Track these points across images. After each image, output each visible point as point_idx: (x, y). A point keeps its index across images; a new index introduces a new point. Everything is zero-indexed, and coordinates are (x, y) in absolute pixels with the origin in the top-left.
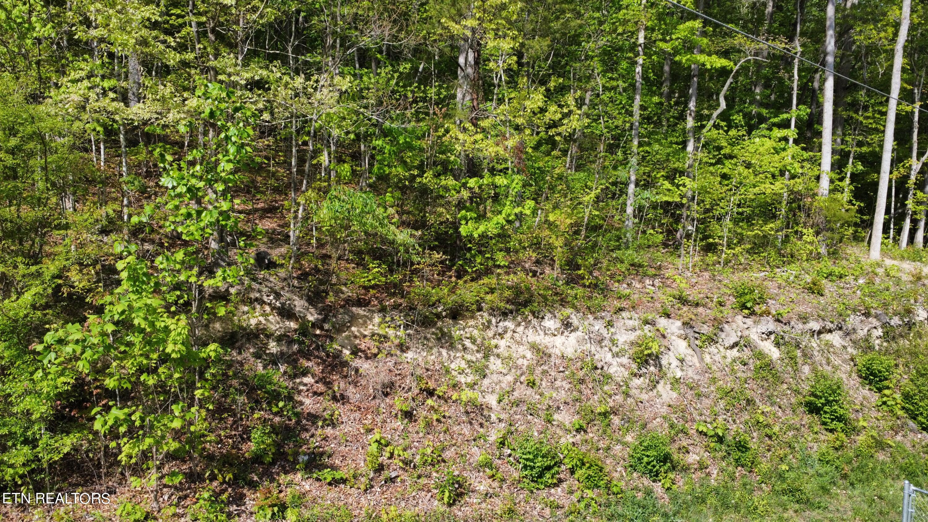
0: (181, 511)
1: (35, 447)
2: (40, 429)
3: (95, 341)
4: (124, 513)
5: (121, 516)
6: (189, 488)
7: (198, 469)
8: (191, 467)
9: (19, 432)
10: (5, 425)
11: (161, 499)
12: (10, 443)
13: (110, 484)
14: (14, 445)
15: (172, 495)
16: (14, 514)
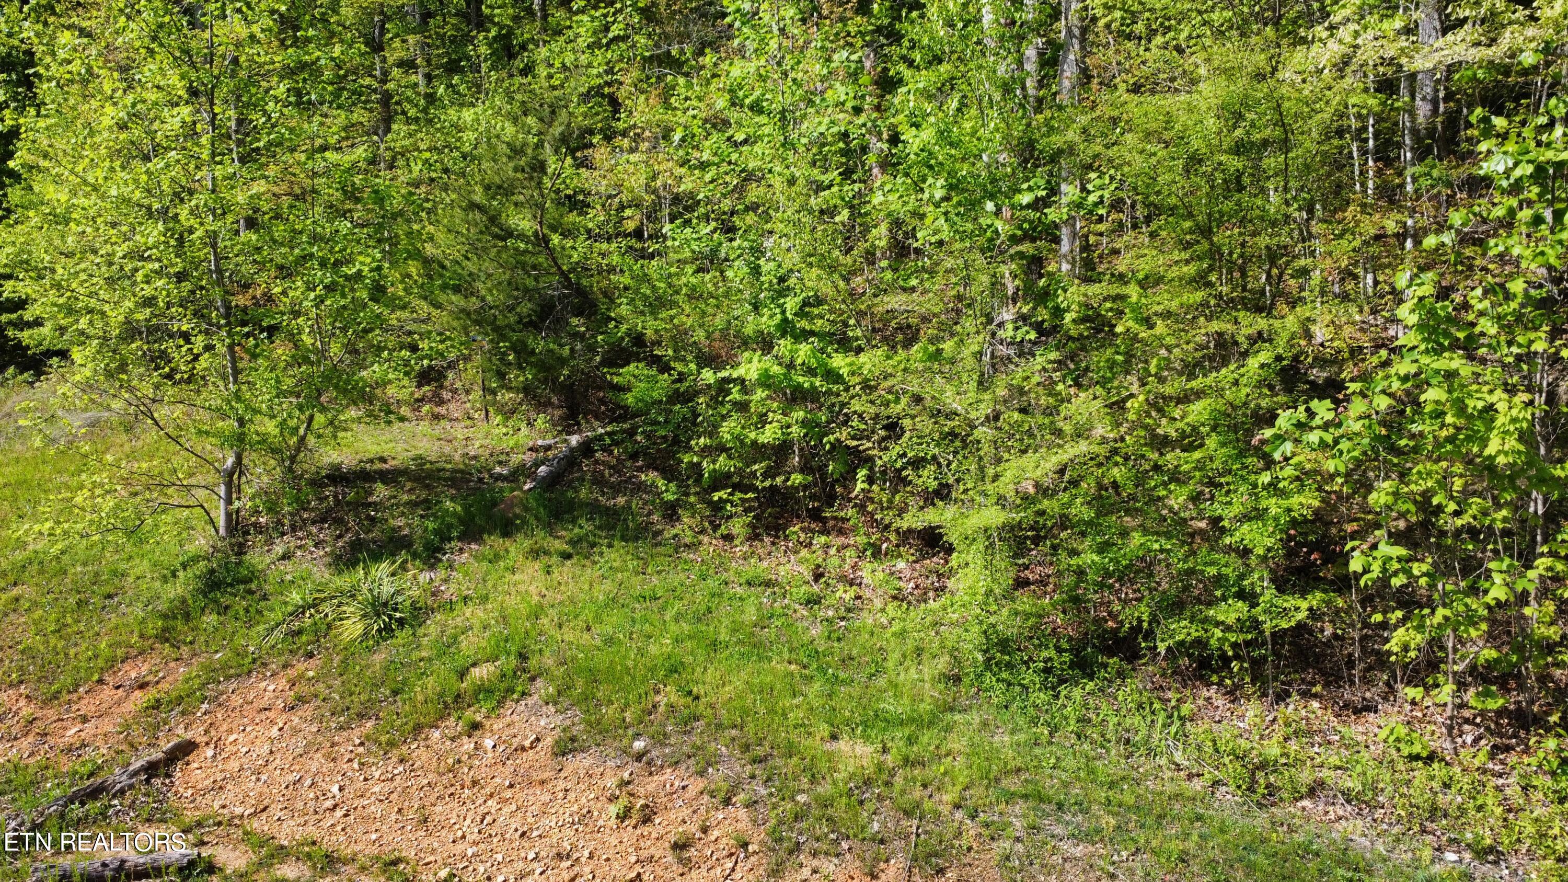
0: (1497, 768)
1: (1253, 605)
2: (1261, 579)
3: (1357, 427)
4: (1392, 739)
5: (1385, 741)
6: (1515, 736)
7: (1535, 709)
8: (1520, 702)
9: (1233, 577)
10: (1212, 564)
11: (1459, 740)
12: (1218, 593)
13: (1368, 695)
14: (1224, 598)
15: (1480, 738)
16: (1220, 702)
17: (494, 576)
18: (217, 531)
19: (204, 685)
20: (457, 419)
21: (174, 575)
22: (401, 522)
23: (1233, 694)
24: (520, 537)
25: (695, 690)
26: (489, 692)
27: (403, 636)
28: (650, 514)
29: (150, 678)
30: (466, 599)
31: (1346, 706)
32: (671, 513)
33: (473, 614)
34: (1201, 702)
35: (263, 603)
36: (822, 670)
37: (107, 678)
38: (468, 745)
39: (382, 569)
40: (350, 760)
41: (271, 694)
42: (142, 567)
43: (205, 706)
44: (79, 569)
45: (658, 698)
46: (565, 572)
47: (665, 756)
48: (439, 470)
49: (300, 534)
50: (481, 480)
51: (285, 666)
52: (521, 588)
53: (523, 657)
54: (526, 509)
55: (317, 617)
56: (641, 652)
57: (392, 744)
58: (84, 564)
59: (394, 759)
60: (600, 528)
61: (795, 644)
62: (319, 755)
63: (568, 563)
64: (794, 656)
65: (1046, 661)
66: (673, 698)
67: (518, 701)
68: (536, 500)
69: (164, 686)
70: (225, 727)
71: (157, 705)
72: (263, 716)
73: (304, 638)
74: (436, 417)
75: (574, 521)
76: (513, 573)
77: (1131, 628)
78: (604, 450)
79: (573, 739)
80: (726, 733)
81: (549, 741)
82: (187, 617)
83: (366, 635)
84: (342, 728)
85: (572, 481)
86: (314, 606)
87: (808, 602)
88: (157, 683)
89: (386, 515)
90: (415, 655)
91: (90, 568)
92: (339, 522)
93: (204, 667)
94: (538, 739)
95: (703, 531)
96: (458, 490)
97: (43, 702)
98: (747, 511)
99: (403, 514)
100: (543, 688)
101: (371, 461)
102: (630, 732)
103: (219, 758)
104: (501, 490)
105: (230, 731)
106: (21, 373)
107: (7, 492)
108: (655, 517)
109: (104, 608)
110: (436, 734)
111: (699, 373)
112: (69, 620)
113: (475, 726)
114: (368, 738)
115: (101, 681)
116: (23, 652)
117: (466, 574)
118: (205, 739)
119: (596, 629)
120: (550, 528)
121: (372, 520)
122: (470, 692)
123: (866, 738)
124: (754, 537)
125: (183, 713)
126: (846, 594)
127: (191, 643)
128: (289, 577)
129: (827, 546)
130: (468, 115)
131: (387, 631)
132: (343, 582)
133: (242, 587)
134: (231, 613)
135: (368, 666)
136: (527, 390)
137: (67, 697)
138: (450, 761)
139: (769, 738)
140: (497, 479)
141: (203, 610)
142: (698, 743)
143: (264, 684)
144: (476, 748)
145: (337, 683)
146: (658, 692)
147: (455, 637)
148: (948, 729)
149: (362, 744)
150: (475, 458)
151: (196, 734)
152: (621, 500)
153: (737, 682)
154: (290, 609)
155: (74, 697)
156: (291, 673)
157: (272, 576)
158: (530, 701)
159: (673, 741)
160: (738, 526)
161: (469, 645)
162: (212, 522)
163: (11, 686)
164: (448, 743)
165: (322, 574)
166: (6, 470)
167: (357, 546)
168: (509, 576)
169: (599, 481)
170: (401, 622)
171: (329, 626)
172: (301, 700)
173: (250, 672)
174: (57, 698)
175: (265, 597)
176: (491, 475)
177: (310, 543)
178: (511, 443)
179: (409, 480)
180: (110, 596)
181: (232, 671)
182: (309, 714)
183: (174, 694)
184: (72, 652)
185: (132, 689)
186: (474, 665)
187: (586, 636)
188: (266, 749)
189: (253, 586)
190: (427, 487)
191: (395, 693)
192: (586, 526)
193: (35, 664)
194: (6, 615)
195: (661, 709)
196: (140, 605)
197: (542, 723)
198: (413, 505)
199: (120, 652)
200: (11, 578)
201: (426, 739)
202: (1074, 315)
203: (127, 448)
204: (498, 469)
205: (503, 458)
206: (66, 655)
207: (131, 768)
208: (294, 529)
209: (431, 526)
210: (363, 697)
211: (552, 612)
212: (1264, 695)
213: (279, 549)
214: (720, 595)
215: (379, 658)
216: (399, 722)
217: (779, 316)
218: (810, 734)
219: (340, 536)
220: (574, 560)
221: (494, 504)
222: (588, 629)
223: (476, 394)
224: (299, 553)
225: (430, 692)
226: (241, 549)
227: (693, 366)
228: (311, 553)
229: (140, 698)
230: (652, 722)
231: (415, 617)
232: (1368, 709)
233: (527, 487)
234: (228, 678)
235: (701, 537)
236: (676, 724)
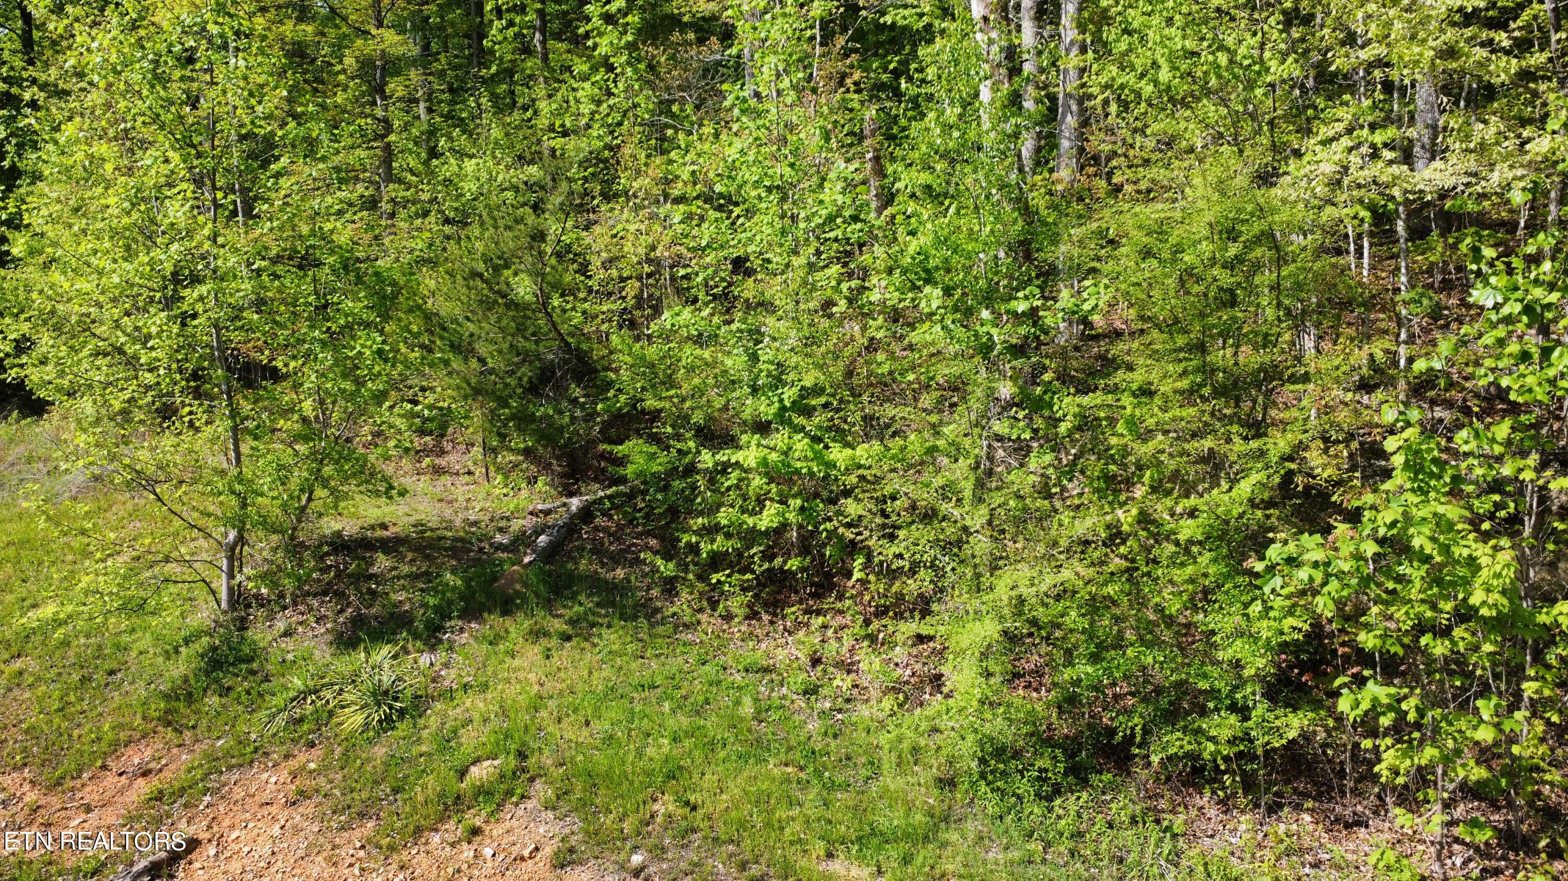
1: (1246, 719)
2: (1254, 693)
3: (1346, 567)
4: (1382, 864)
5: (1376, 867)
6: (1504, 858)
7: (1524, 828)
8: (1509, 821)
9: (1225, 691)
10: (1205, 676)
11: (1449, 862)
12: (1211, 705)
13: (1359, 808)
14: (1217, 709)
15: (1470, 860)
16: (1212, 812)
17: (493, 661)
18: (218, 603)
19: (207, 775)
20: (457, 474)
21: (177, 652)
22: (401, 596)
23: (1226, 805)
24: (520, 616)
25: (692, 799)
26: (489, 793)
27: (403, 728)
28: (649, 588)
29: (153, 765)
30: (466, 687)
31: (1337, 820)
32: (670, 587)
33: (474, 704)
34: (1194, 813)
35: (265, 686)
36: (818, 774)
37: (109, 763)
38: (467, 853)
39: (383, 653)
40: (351, 865)
41: (271, 787)
42: (145, 641)
43: (207, 799)
44: (82, 641)
45: (656, 807)
46: (565, 655)
47: (662, 871)
48: (440, 539)
49: (301, 608)
50: (481, 550)
51: (287, 757)
52: (521, 675)
53: (522, 755)
54: (526, 585)
55: (319, 704)
56: (640, 754)
57: (392, 848)
58: (88, 636)
59: (394, 866)
60: (598, 605)
61: (793, 743)
62: (319, 859)
63: (568, 645)
64: (790, 756)
65: (1041, 770)
66: (671, 808)
67: (517, 805)
68: (536, 576)
69: (167, 774)
70: (227, 822)
71: (159, 797)
72: (265, 810)
73: (305, 727)
74: (438, 471)
75: (573, 597)
76: (513, 657)
77: (1124, 737)
78: (603, 515)
79: (571, 851)
80: (724, 848)
81: (548, 851)
82: (190, 698)
83: (366, 726)
84: (343, 828)
85: (570, 551)
86: (316, 692)
87: (805, 693)
88: (160, 770)
89: (388, 588)
90: (415, 750)
91: (93, 640)
92: (340, 595)
93: (206, 755)
94: (537, 849)
95: (701, 610)
96: (459, 560)
97: (47, 788)
98: (744, 590)
99: (403, 588)
100: (542, 791)
101: (372, 528)
102: (629, 845)
103: (222, 857)
104: (502, 562)
105: (232, 827)
106: (25, 417)
107: (11, 552)
108: (655, 592)
109: (107, 685)
110: (436, 839)
111: (699, 452)
112: (72, 698)
113: (475, 832)
114: (369, 841)
115: (104, 767)
116: (27, 732)
117: (466, 657)
118: (207, 835)
119: (596, 725)
120: (549, 606)
121: (373, 593)
122: (469, 793)
123: (861, 858)
124: (753, 616)
125: (186, 806)
126: (842, 682)
127: (194, 727)
128: (290, 657)
129: (825, 627)
130: (470, 165)
131: (387, 723)
132: (344, 665)
133: (244, 666)
134: (233, 695)
135: (369, 760)
136: (527, 452)
137: (71, 784)
138: (450, 870)
139: (766, 856)
140: (497, 549)
141: (205, 690)
142: (696, 859)
143: (265, 775)
144: (476, 857)
145: (339, 776)
146: (655, 800)
147: (455, 732)
148: (944, 845)
149: (363, 847)
150: (475, 523)
151: (198, 830)
152: (620, 573)
153: (734, 789)
154: (292, 694)
155: (78, 783)
156: (293, 764)
157: (275, 657)
158: (530, 804)
159: (670, 855)
160: (736, 604)
161: (469, 740)
162: (213, 593)
163: (15, 768)
164: (448, 849)
165: (322, 653)
166: (8, 526)
167: (358, 621)
168: (508, 660)
169: (598, 551)
170: (402, 713)
171: (331, 714)
172: (303, 794)
173: (252, 762)
174: (60, 784)
175: (267, 679)
176: (491, 545)
177: (312, 619)
178: (512, 507)
179: (411, 550)
180: (112, 673)
181: (234, 761)
182: (311, 810)
183: (177, 785)
184: (76, 733)
185: (135, 776)
186: (474, 763)
187: (585, 732)
188: (267, 851)
189: (255, 666)
190: (427, 557)
191: (396, 791)
192: (585, 603)
193: (38, 745)
194: (10, 690)
195: (659, 820)
196: (142, 684)
197: (541, 831)
198: (413, 577)
199: (123, 736)
200: (14, 650)
201: (427, 843)
202: (1069, 425)
203: (129, 506)
204: (498, 538)
205: (503, 524)
206: (70, 736)
207: (135, 869)
208: (295, 603)
209: (432, 601)
210: (365, 795)
211: (552, 704)
212: (1257, 806)
213: (281, 625)
214: (719, 682)
215: (380, 752)
216: (399, 824)
217: (777, 405)
218: (805, 851)
219: (341, 611)
220: (575, 641)
221: (495, 579)
222: (587, 723)
223: (477, 451)
224: (300, 629)
225: (430, 791)
226: (243, 625)
227: (691, 444)
228: (313, 629)
229: (143, 788)
230: (649, 834)
231: (416, 707)
232: (1358, 824)
233: (527, 560)
234: (230, 768)
235: (699, 616)
236: (674, 837)
